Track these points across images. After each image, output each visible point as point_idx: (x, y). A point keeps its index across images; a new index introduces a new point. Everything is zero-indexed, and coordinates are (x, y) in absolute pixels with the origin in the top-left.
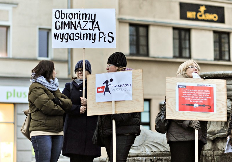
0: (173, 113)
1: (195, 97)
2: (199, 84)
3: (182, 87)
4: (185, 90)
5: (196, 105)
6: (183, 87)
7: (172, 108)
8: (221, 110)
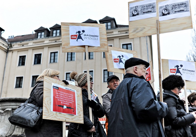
0: (49, 113)
1: (64, 99)
2: (66, 88)
3: (55, 88)
4: (58, 91)
5: (65, 107)
6: (57, 88)
7: (48, 108)
8: (80, 113)
